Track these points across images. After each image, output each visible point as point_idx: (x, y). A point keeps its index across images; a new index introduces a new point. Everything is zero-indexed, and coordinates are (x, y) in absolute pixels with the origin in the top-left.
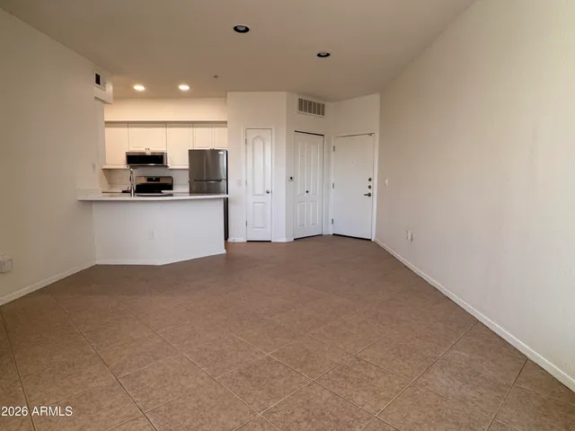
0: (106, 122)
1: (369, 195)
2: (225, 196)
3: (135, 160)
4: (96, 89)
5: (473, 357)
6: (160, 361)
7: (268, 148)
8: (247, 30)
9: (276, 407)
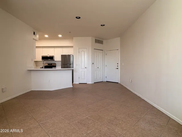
0: (36, 47)
1: (118, 69)
2: (72, 69)
3: (44, 58)
4: (33, 36)
5: (153, 117)
6: (52, 119)
7: (86, 54)
8: (80, 18)
9: (90, 132)
